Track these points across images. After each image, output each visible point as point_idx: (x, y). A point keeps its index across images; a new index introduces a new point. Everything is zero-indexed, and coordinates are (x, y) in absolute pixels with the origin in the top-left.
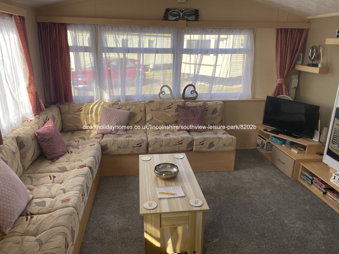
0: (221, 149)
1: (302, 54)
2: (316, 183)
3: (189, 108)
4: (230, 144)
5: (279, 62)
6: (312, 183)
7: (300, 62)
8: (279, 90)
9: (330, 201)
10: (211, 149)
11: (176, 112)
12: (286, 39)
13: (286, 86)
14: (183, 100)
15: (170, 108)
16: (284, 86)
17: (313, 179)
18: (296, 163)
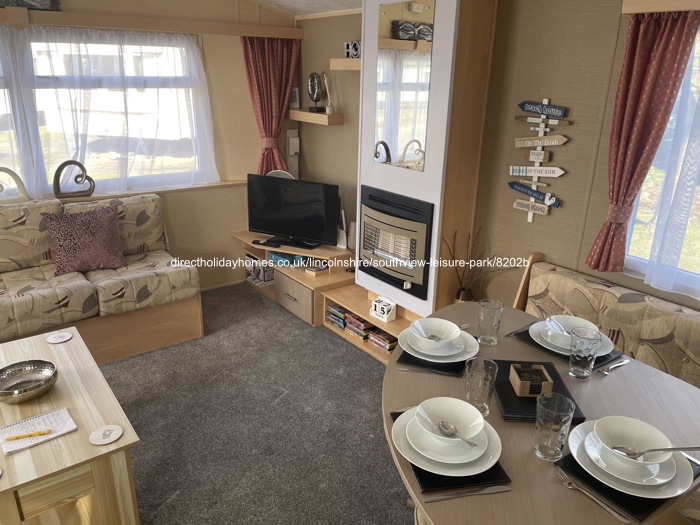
0: (168, 299)
1: (297, 90)
2: (350, 323)
3: (74, 216)
4: (186, 284)
5: (259, 105)
6: (345, 325)
7: (296, 105)
8: (268, 160)
9: (374, 350)
10: (145, 303)
11: (41, 230)
12: (263, 58)
13: (279, 151)
14: (57, 200)
15: (23, 223)
16: (275, 151)
17: (346, 317)
18: (316, 295)
